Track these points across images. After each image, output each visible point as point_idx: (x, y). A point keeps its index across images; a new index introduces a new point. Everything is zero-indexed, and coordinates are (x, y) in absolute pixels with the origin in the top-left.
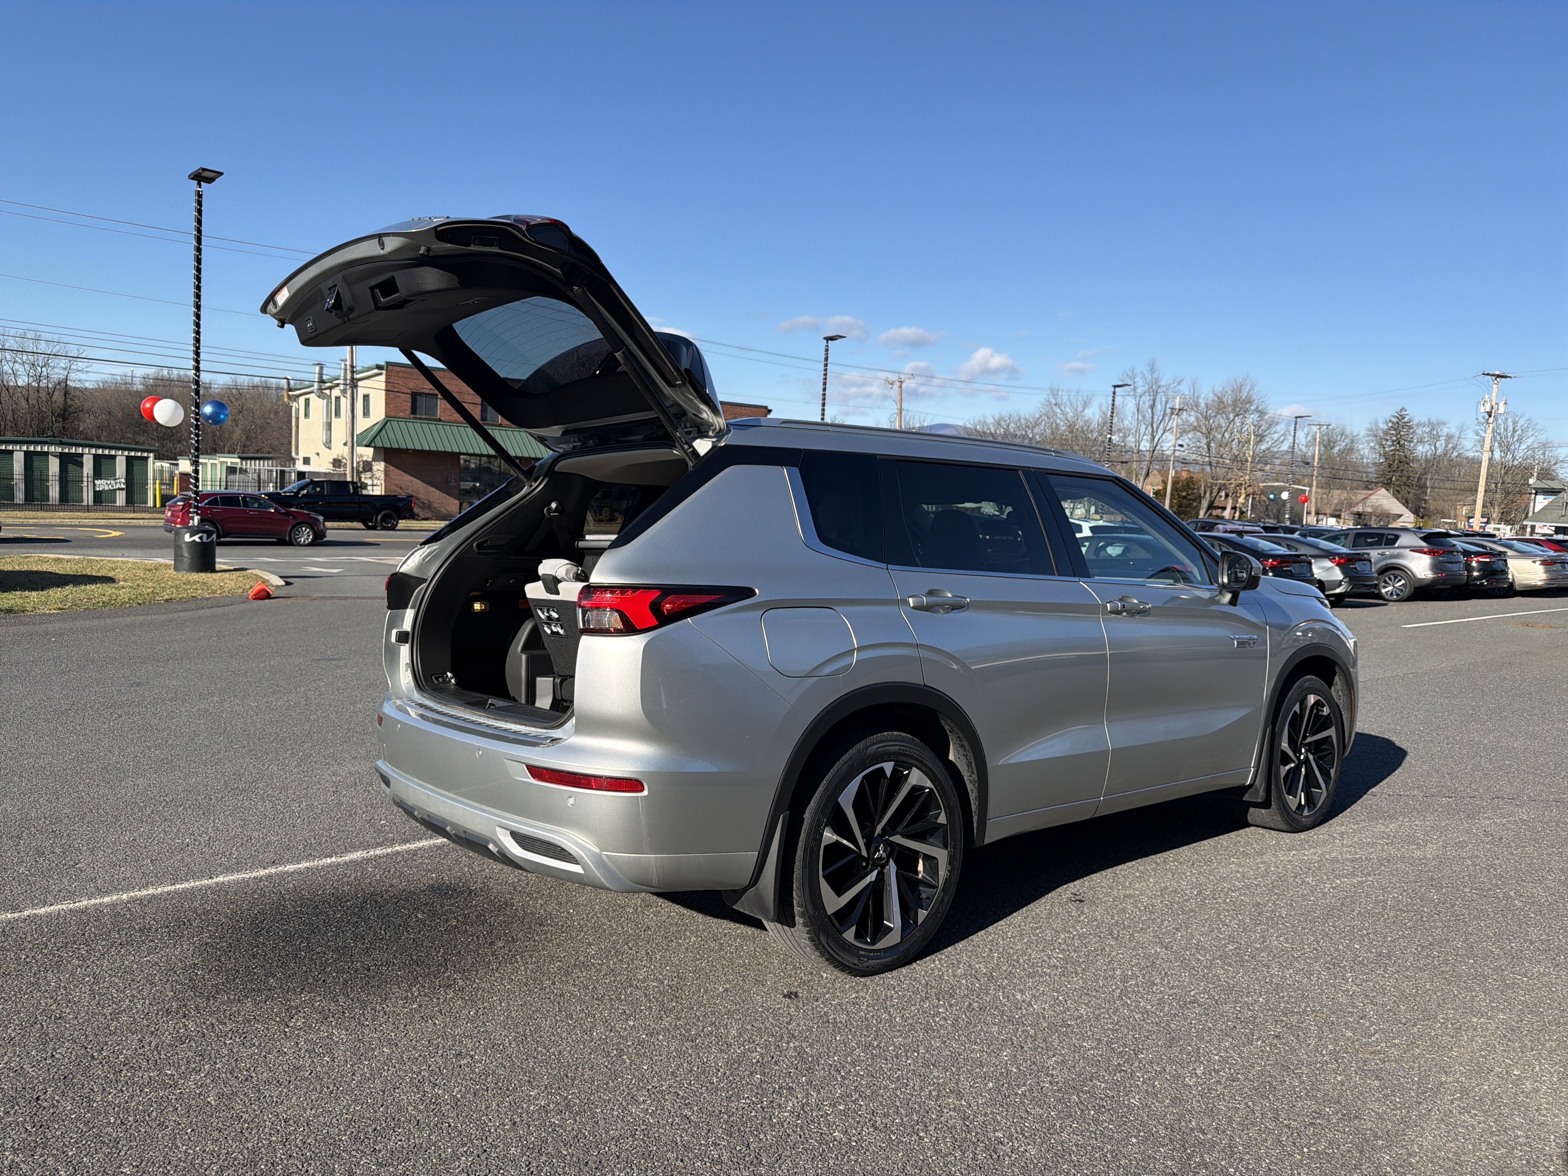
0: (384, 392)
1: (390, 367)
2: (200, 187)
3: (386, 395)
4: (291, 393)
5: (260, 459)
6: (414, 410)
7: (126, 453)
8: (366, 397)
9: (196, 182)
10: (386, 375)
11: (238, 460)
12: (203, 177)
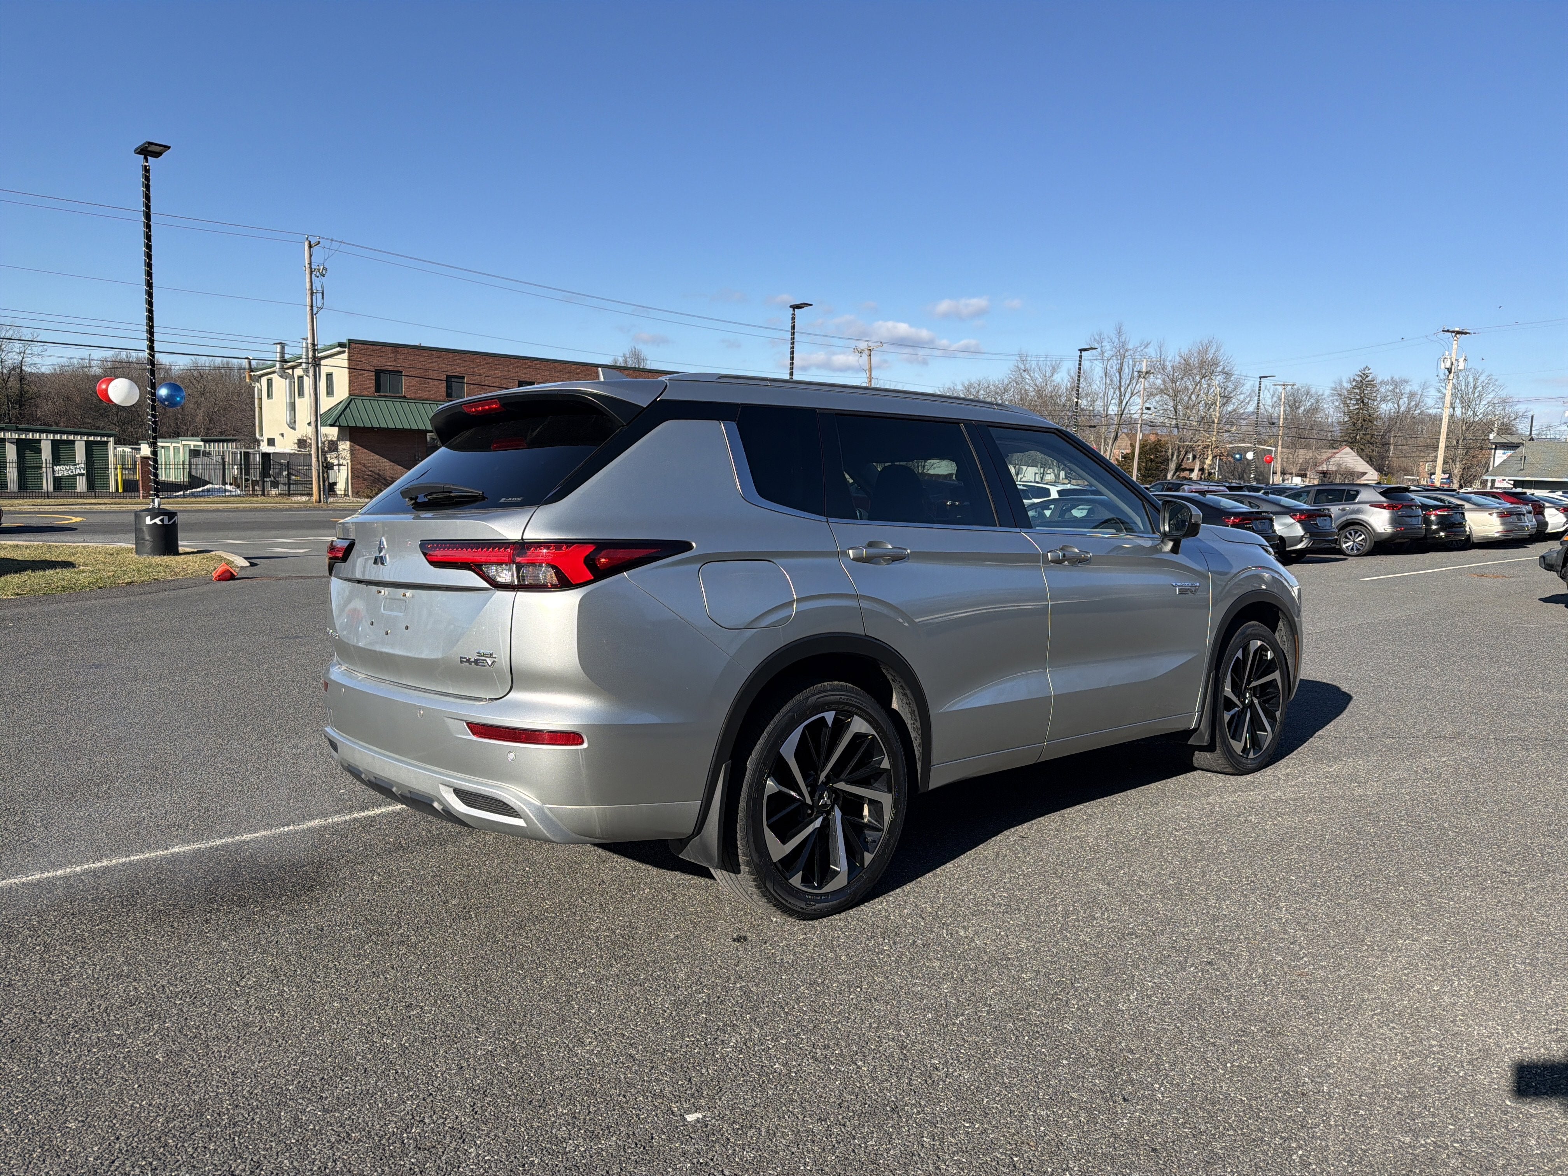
0: (347, 370)
1: (353, 345)
2: (147, 162)
3: (349, 373)
4: (252, 374)
5: (223, 441)
6: (378, 388)
7: (85, 438)
8: (329, 376)
9: (143, 156)
10: (349, 353)
11: (201, 443)
12: (149, 151)
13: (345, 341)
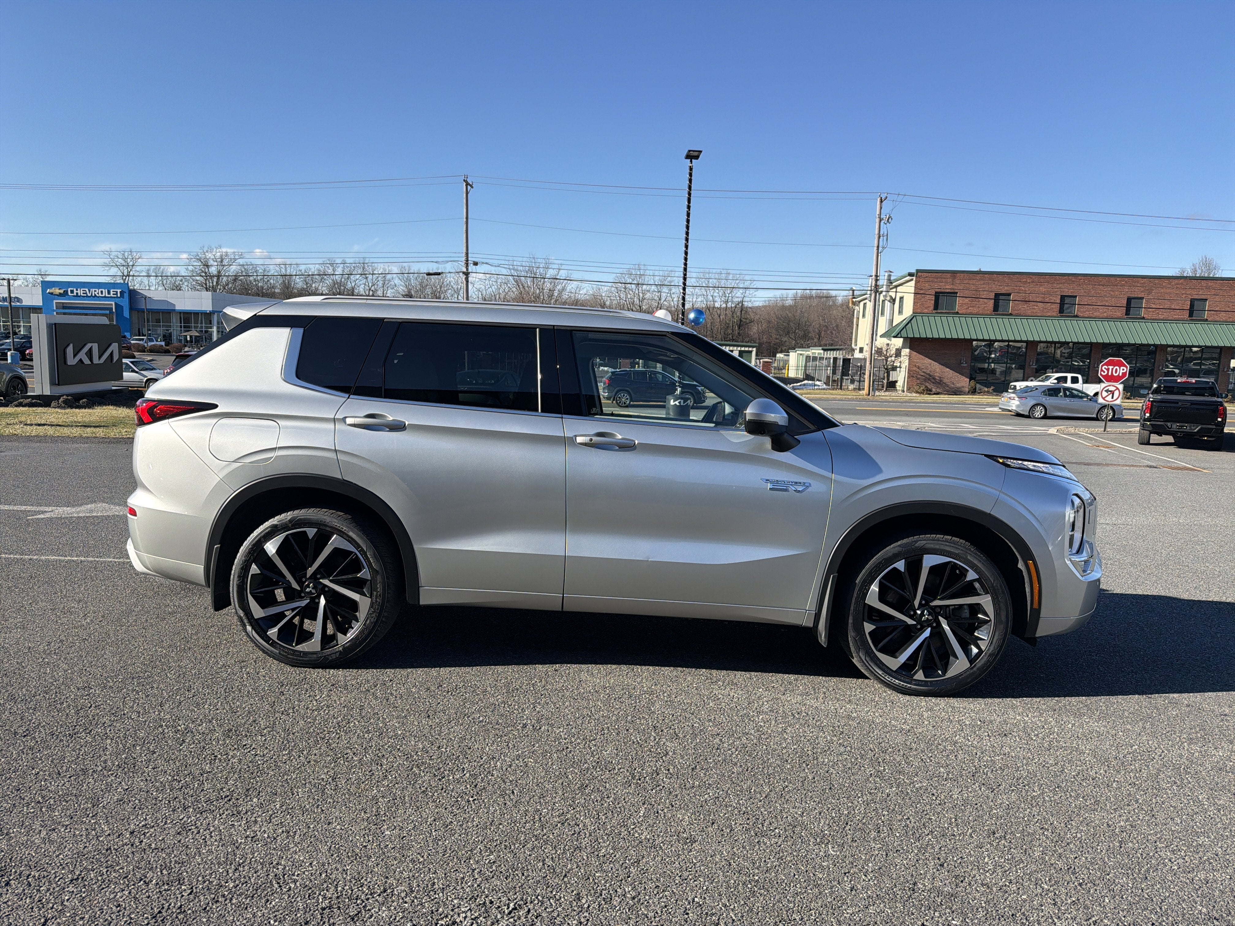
0: (913, 295)
1: (919, 274)
2: (691, 163)
3: (914, 296)
4: (854, 300)
6: (936, 307)
7: (739, 349)
8: (901, 298)
9: (689, 160)
10: (916, 281)
11: (822, 351)
12: (692, 156)
13: (914, 271)
